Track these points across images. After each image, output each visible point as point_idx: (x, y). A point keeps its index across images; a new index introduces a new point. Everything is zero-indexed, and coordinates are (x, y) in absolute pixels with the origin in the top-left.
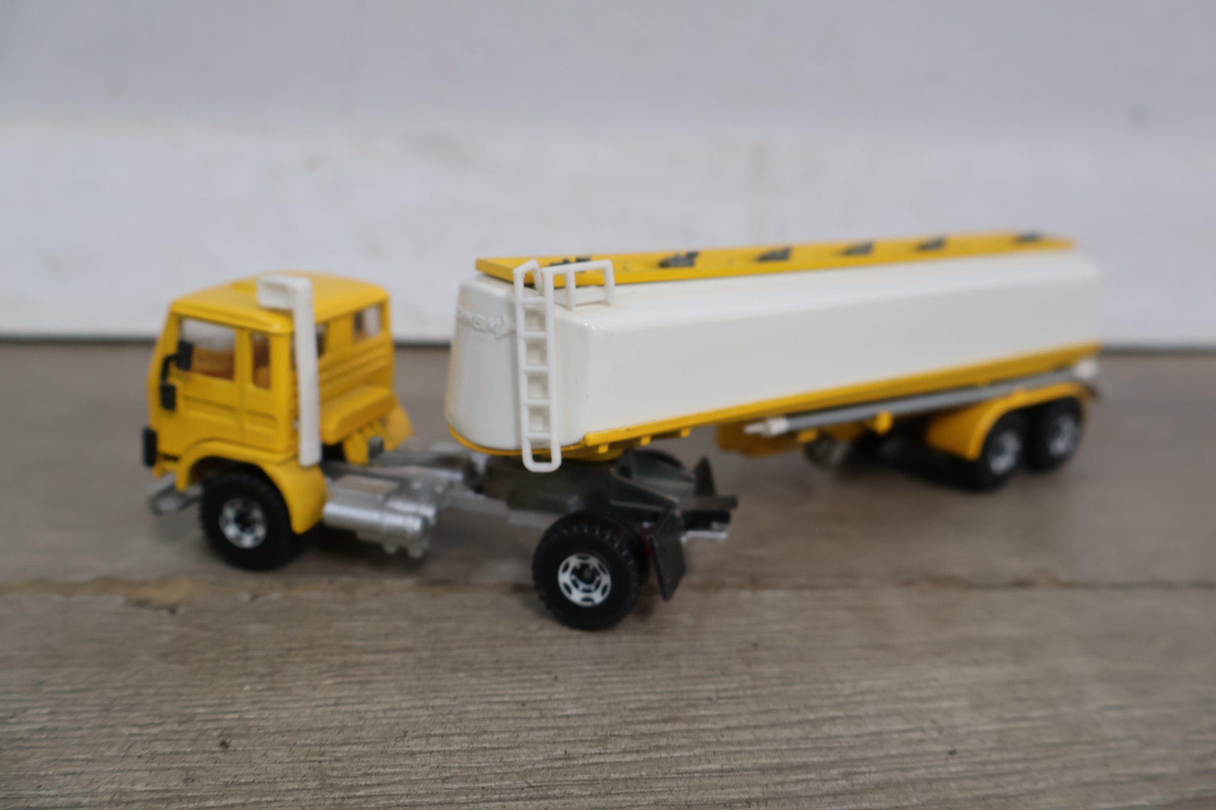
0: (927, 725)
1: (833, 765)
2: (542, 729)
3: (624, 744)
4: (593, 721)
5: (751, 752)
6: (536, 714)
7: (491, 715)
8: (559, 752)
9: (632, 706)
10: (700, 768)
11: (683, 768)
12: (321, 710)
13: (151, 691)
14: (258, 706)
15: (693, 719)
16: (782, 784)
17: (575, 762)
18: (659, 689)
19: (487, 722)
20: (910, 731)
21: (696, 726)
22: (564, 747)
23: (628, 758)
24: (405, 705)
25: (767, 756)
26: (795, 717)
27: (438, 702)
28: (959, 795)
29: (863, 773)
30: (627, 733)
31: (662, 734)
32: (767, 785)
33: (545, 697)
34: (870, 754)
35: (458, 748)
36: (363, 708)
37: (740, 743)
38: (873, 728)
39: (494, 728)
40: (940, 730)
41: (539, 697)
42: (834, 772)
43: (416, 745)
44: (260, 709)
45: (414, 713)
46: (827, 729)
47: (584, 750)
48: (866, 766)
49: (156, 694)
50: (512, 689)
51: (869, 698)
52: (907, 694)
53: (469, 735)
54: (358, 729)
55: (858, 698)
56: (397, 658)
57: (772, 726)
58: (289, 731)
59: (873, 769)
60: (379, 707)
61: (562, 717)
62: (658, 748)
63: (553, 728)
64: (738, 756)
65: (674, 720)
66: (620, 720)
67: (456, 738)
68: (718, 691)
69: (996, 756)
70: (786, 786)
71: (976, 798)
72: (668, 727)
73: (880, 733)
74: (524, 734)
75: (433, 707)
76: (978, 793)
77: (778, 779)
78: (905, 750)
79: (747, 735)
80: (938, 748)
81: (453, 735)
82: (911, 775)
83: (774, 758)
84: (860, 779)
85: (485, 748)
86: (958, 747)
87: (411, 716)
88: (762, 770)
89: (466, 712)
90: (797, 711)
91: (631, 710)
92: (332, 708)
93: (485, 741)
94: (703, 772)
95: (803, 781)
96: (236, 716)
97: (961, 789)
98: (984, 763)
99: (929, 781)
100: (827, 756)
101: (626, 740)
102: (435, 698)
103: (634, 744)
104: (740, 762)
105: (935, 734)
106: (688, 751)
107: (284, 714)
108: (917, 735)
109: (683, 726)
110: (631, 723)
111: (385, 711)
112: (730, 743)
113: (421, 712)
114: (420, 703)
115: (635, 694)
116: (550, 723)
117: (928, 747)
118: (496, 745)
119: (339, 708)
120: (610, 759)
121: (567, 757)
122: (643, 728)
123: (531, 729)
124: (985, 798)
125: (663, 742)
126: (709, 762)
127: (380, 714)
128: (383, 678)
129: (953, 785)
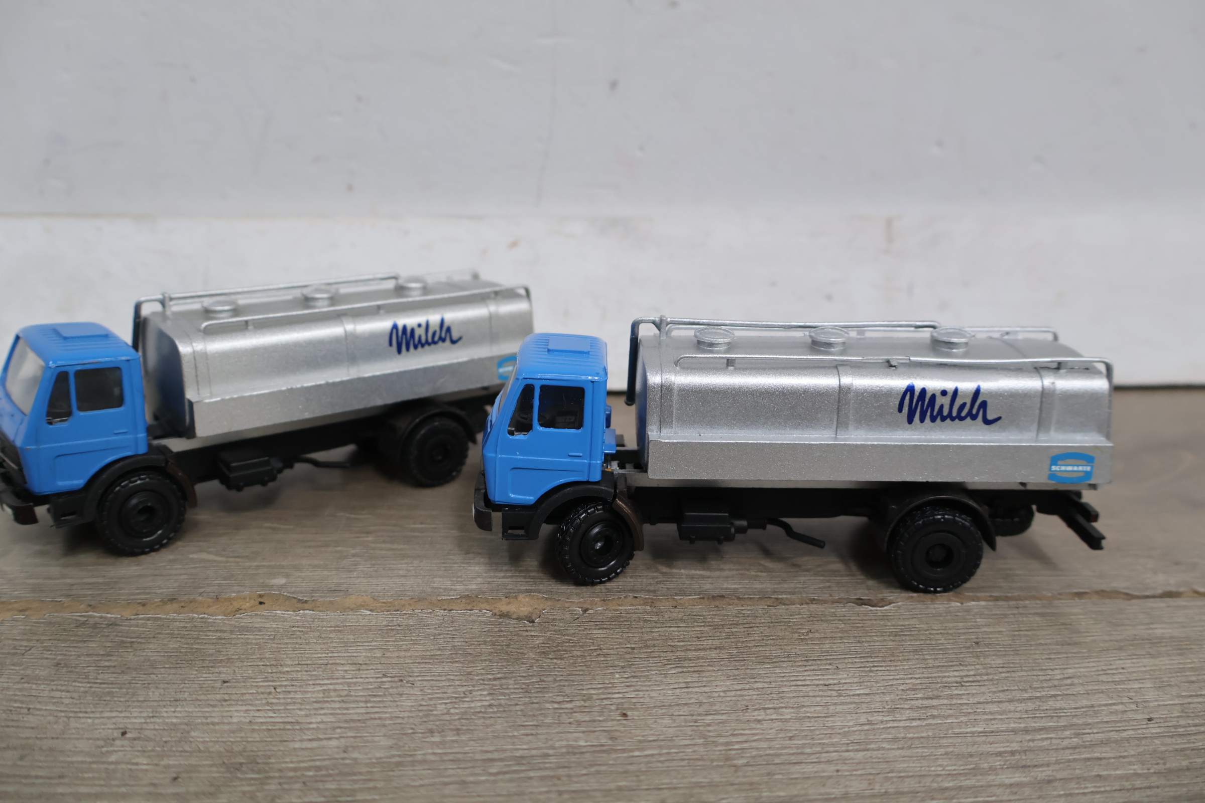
0: (1125, 700)
1: (1065, 728)
2: (842, 703)
3: (908, 714)
4: (877, 698)
5: (1001, 719)
6: (834, 693)
7: (802, 694)
8: (863, 719)
9: (901, 687)
10: (969, 730)
11: (957, 730)
12: (678, 690)
13: (550, 679)
14: (632, 689)
15: (951, 697)
16: (1033, 741)
17: (878, 726)
18: (917, 676)
19: (802, 699)
20: (1114, 704)
21: (954, 701)
22: (865, 716)
23: (915, 723)
24: (736, 687)
25: (1015, 723)
26: (1026, 695)
27: (759, 685)
28: (1163, 748)
29: (1089, 734)
30: (906, 706)
31: (932, 707)
32: (1021, 741)
33: (835, 682)
34: (1090, 721)
35: (789, 717)
36: (707, 689)
37: (991, 713)
38: (1085, 702)
39: (809, 703)
40: (1137, 703)
41: (831, 682)
42: (1067, 733)
43: (759, 715)
44: (634, 691)
45: (746, 693)
46: (1051, 703)
47: (880, 718)
48: (1090, 729)
49: (555, 681)
50: (809, 675)
51: (1076, 681)
52: (1104, 678)
53: (793, 708)
54: (712, 704)
55: (1069, 681)
56: (714, 654)
57: (1010, 701)
58: (663, 706)
59: (1095, 731)
60: (718, 689)
61: (853, 695)
62: (933, 717)
63: (851, 703)
64: (993, 722)
65: (938, 697)
66: (897, 698)
67: (784, 710)
68: (962, 677)
69: (1182, 722)
70: (1036, 742)
71: (1176, 750)
72: (935, 702)
73: (1092, 706)
74: (832, 708)
75: (757, 689)
76: (1177, 747)
77: (1028, 737)
78: (1114, 718)
79: (994, 708)
80: (1139, 717)
81: (782, 708)
82: (1125, 734)
83: (1020, 723)
84: (1088, 738)
85: (809, 717)
86: (1152, 716)
87: (746, 696)
88: (1014, 731)
89: (783, 692)
90: (1025, 690)
91: (903, 690)
92: (686, 690)
93: (807, 712)
94: (973, 733)
95: (1047, 739)
96: (621, 695)
97: (1163, 744)
98: (1175, 727)
99: (1138, 739)
100: (1058, 722)
101: (908, 711)
102: (756, 682)
103: (916, 715)
104: (996, 726)
105: (1133, 707)
106: (956, 719)
107: (653, 694)
108: (1120, 707)
109: (945, 702)
110: (907, 700)
111: (724, 691)
112: (985, 713)
113: (751, 692)
114: (747, 686)
115: (901, 679)
116: (848, 700)
117: (1130, 715)
118: (815, 715)
119: (690, 690)
120: (902, 724)
121: (870, 723)
122: (919, 703)
123: (835, 704)
124: (1182, 750)
125: (935, 712)
126: (974, 727)
127: (722, 694)
128: (710, 668)
129: (1157, 742)
